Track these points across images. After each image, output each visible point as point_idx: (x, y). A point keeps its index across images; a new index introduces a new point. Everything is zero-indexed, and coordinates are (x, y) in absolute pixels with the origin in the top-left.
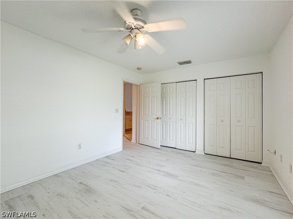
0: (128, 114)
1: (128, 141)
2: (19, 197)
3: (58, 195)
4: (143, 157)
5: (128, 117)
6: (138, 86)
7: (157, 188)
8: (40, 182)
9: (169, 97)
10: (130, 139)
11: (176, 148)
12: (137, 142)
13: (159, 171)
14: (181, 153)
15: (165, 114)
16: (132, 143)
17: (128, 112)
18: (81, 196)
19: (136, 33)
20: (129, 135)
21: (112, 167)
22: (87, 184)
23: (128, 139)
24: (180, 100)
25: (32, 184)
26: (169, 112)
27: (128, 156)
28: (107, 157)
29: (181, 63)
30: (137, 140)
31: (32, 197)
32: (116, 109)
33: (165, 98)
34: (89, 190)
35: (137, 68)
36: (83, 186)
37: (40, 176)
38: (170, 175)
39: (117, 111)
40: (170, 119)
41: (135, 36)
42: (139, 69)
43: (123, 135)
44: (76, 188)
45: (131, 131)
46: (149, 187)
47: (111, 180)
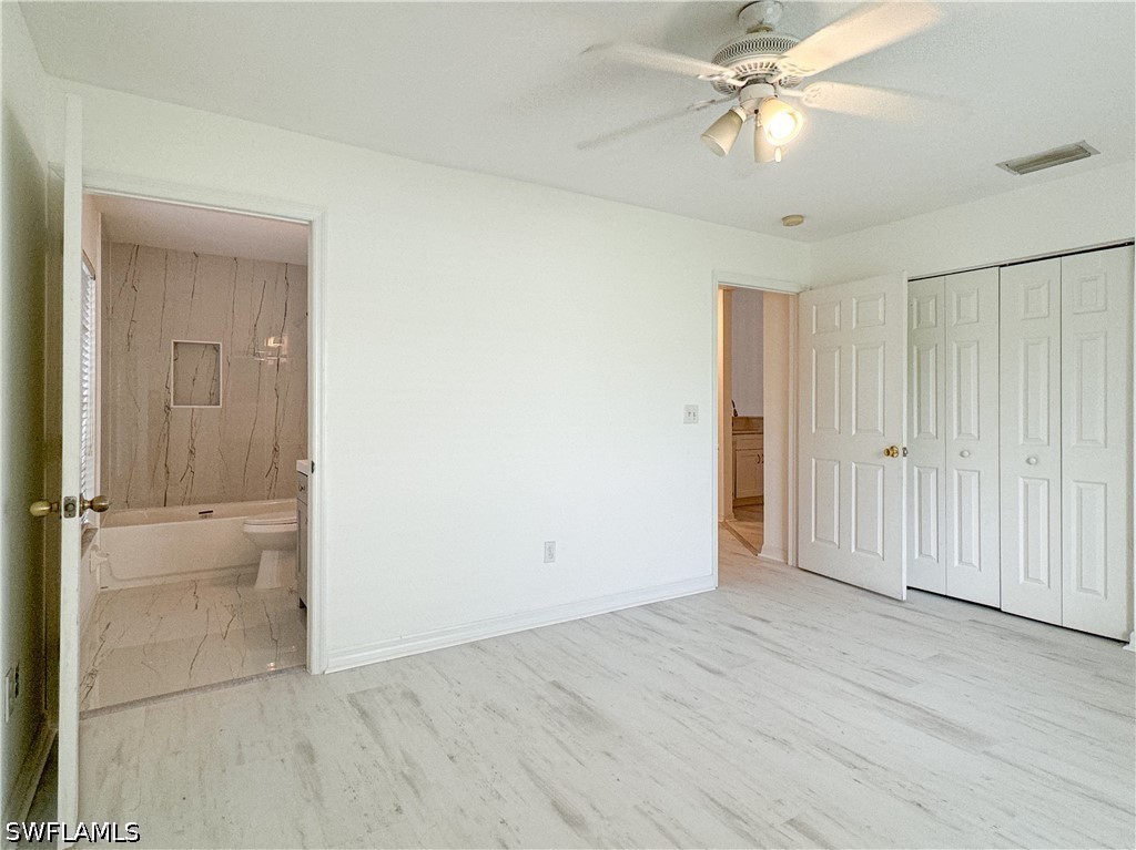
0: (743, 430)
1: (747, 551)
2: (379, 690)
3: (487, 708)
4: (813, 628)
5: (745, 440)
6: (789, 302)
7: (870, 766)
8: (432, 657)
9: (955, 345)
10: (754, 545)
11: (999, 610)
12: (786, 558)
13: (887, 697)
14: (1025, 638)
15: (932, 430)
16: (765, 564)
17: (748, 418)
18: (558, 725)
19: (761, 100)
20: (751, 524)
21: (672, 649)
22: (578, 694)
23: (747, 544)
24: (1026, 356)
25: (411, 661)
26: (955, 422)
27: (741, 613)
28: (652, 608)
29: (1022, 167)
30: (785, 551)
31: (414, 698)
32: (687, 406)
33: (932, 351)
34: (584, 714)
35: (784, 219)
36: (563, 695)
37: (431, 640)
38: (942, 725)
39: (692, 414)
40: (962, 455)
41: (756, 112)
42: (791, 221)
43: (722, 526)
44: (540, 698)
45: (759, 509)
46: (828, 751)
47: (666, 697)
